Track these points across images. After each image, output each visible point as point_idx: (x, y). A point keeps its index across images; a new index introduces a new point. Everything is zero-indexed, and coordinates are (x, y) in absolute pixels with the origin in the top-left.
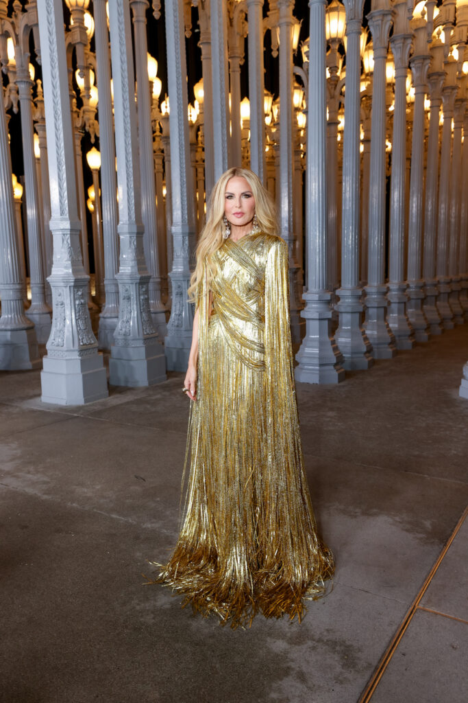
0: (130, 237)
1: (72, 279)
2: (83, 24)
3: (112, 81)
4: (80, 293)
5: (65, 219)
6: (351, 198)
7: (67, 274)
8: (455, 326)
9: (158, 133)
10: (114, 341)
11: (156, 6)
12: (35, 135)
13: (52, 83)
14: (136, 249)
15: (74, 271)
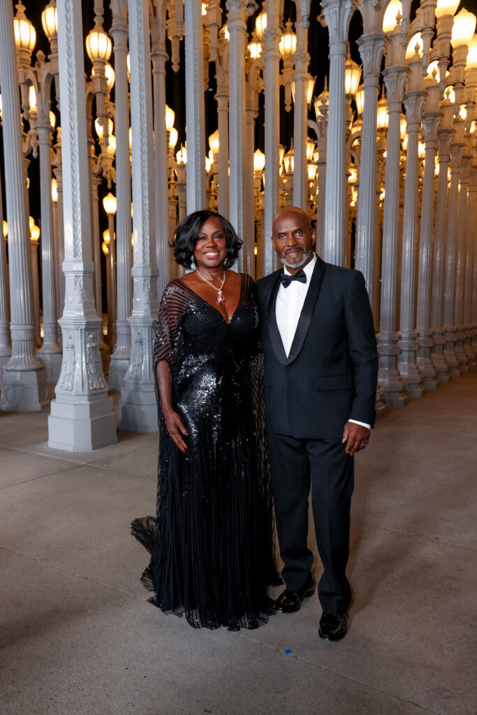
0: (145, 280)
1: (84, 322)
2: (104, 74)
3: (130, 131)
4: (91, 336)
5: (79, 262)
6: (366, 248)
7: (79, 316)
8: (461, 374)
9: (172, 181)
10: (124, 385)
11: (176, 60)
12: (54, 180)
13: (70, 125)
14: (149, 292)
15: (86, 314)
